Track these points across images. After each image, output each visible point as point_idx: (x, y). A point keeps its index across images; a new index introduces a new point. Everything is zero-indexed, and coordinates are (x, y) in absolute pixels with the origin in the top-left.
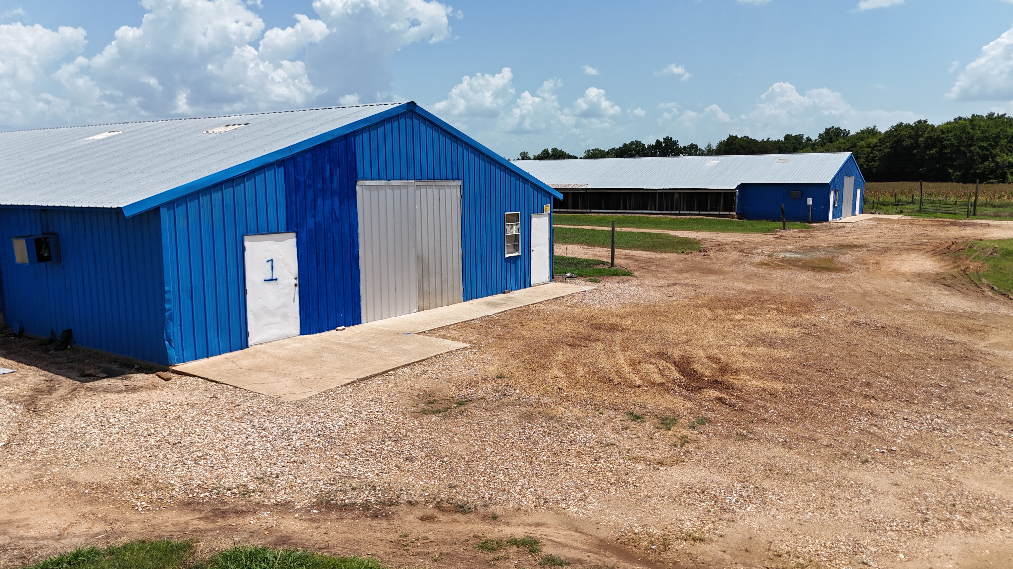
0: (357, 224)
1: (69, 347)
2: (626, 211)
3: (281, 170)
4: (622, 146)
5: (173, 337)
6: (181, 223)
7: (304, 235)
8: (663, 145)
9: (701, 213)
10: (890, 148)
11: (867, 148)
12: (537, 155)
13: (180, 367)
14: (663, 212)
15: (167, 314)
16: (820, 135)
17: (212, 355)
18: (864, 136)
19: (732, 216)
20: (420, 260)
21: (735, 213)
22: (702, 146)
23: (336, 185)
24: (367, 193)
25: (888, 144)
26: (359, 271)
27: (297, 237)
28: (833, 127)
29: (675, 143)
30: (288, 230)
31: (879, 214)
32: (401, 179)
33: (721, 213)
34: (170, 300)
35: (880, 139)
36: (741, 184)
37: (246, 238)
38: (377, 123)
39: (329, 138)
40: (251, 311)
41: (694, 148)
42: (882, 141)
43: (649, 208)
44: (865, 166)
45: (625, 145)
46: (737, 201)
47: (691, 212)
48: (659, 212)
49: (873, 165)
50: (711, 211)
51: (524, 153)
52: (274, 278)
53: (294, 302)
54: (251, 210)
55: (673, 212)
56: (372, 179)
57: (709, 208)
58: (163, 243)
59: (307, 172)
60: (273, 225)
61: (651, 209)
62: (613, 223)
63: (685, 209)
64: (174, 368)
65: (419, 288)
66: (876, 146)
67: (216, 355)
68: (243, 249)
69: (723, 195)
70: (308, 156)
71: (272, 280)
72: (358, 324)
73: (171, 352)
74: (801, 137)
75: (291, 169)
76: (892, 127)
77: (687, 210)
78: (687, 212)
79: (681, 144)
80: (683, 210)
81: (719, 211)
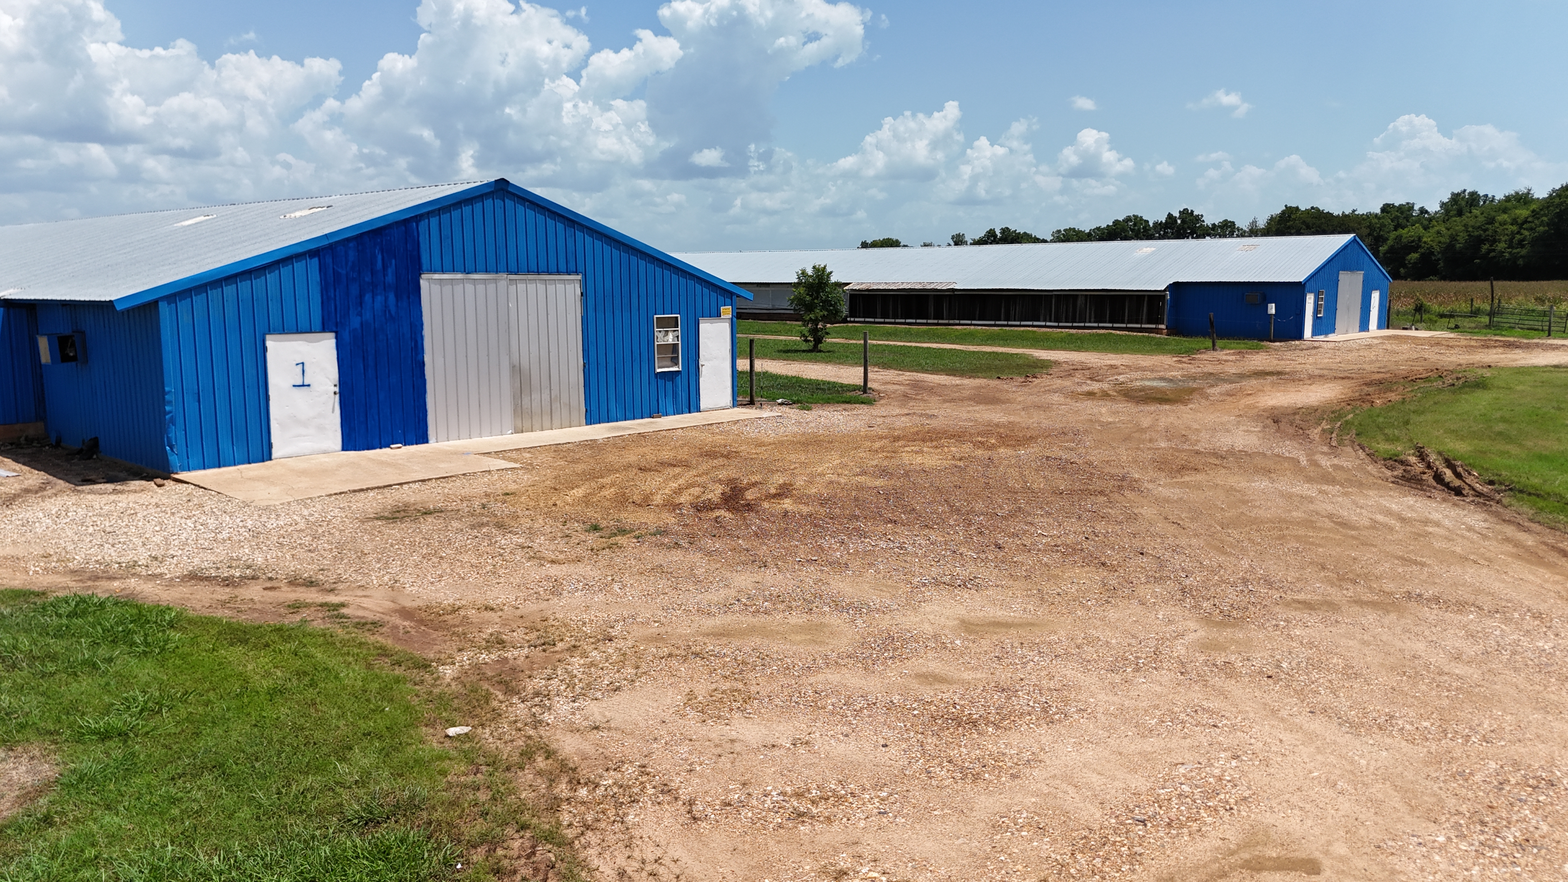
0: (422, 325)
1: (95, 457)
2: (1010, 323)
3: (315, 261)
4: (1111, 224)
5: (176, 442)
6: (185, 319)
7: (346, 335)
8: (1179, 221)
9: (1115, 325)
10: (1548, 225)
11: (1512, 224)
12: (977, 238)
13: (182, 476)
14: (1061, 324)
15: (167, 417)
16: (1443, 205)
17: (224, 466)
18: (1509, 205)
19: (1158, 331)
20: (517, 370)
21: (1163, 326)
22: (1243, 224)
23: (390, 278)
24: (436, 288)
25: (1545, 219)
26: (425, 380)
27: (336, 338)
28: (1465, 191)
29: (1198, 218)
30: (324, 329)
31: (1416, 329)
32: (487, 271)
33: (1143, 326)
34: (171, 402)
35: (1533, 211)
36: (1174, 283)
37: (268, 337)
38: (450, 206)
39: (382, 225)
40: (276, 419)
41: (1230, 227)
42: (1538, 213)
43: (1042, 318)
44: (1507, 255)
45: (1116, 222)
46: (1167, 308)
47: (1101, 325)
48: (1056, 324)
49: (1518, 253)
50: (1129, 323)
51: (958, 235)
52: (306, 383)
53: (333, 412)
54: (274, 307)
55: (1075, 324)
56: (443, 271)
57: (1126, 318)
58: (162, 339)
59: (350, 264)
60: (303, 322)
61: (1045, 321)
62: (865, 334)
63: (1092, 320)
64: (176, 476)
65: (516, 405)
66: (1526, 221)
67: (230, 465)
68: (265, 349)
69: (1146, 299)
70: (351, 245)
71: (303, 385)
72: (423, 443)
73: (173, 459)
74: (1410, 207)
75: (329, 260)
76: (1554, 191)
77: (1095, 322)
78: (1096, 325)
79: (1210, 219)
80: (1090, 322)
81: (1141, 323)
